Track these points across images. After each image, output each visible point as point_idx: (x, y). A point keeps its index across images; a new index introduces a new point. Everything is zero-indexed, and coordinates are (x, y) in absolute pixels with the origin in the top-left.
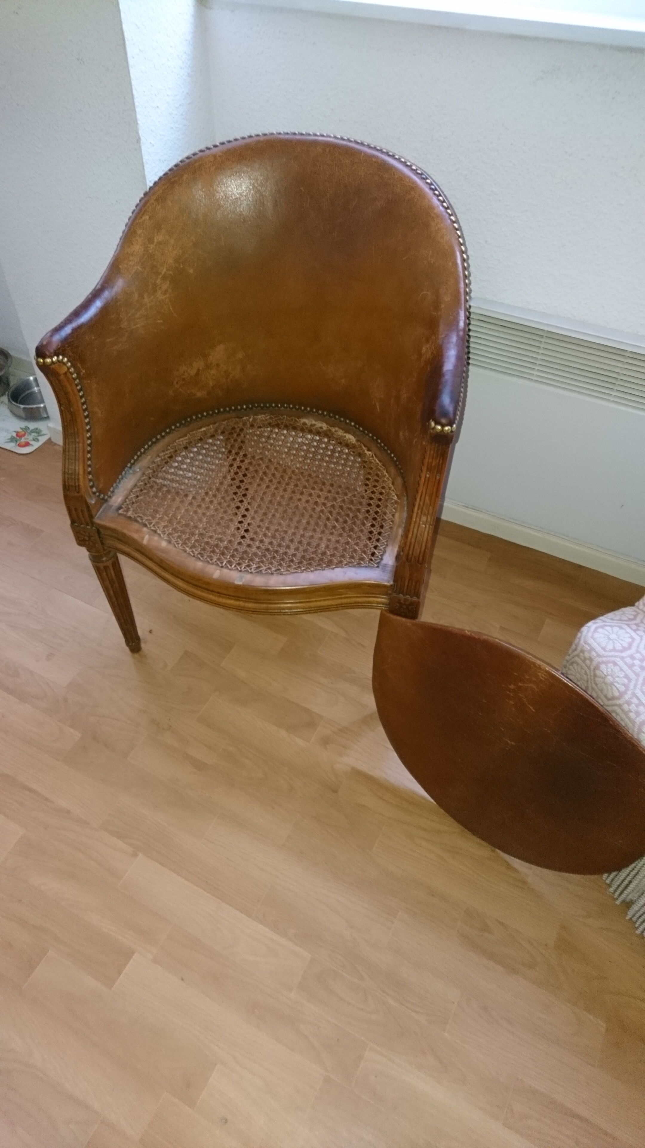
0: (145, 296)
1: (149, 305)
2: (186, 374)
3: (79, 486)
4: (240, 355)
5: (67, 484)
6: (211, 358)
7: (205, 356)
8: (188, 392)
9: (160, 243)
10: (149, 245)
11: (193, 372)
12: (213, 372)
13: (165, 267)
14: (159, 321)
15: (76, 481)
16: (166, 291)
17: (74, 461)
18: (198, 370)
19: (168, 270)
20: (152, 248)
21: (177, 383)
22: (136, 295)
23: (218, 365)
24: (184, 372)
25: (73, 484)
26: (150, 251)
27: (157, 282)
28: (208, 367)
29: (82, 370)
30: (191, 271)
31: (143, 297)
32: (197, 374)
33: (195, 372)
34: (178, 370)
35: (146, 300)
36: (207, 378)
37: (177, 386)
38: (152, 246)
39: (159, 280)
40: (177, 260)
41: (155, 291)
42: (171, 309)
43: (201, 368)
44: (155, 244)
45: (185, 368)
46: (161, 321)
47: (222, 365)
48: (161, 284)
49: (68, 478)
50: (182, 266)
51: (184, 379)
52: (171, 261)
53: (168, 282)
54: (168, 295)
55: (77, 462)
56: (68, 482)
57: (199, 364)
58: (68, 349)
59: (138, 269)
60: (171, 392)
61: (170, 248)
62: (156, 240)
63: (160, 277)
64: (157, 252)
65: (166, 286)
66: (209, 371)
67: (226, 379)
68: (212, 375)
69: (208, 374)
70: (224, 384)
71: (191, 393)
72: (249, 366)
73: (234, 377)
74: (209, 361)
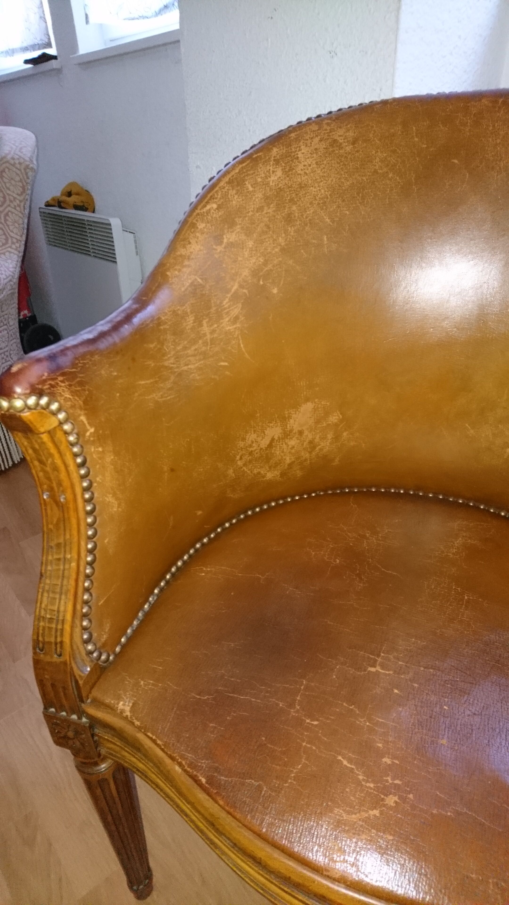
0: (204, 322)
1: (208, 336)
2: (254, 445)
3: (61, 642)
4: (334, 418)
5: (41, 639)
6: (292, 421)
7: (284, 419)
8: (255, 472)
9: (231, 245)
10: (214, 247)
11: (264, 443)
12: (292, 443)
13: (238, 281)
14: (223, 364)
15: (59, 633)
16: (236, 318)
17: (57, 596)
18: (273, 439)
19: (241, 286)
20: (218, 251)
21: (241, 458)
22: (191, 319)
23: (301, 433)
24: (252, 442)
25: (53, 640)
26: (216, 256)
27: (225, 302)
28: (287, 435)
29: (88, 427)
30: (275, 291)
31: (201, 325)
32: (270, 446)
33: (268, 442)
34: (244, 439)
35: (205, 328)
36: (283, 452)
37: (240, 463)
38: (220, 248)
39: (227, 300)
40: (255, 273)
41: (219, 316)
42: (242, 346)
43: (276, 437)
44: (223, 246)
45: (254, 436)
46: (226, 364)
47: (306, 433)
48: (229, 307)
49: (44, 628)
50: (261, 283)
51: (251, 453)
52: (246, 273)
53: (240, 305)
54: (238, 325)
55: (63, 597)
56: (43, 635)
57: (274, 431)
58: (63, 385)
59: (196, 279)
60: (231, 472)
61: (246, 254)
62: (225, 240)
63: (229, 295)
64: (226, 257)
65: (236, 311)
66: (287, 441)
67: (310, 453)
68: (290, 447)
69: (285, 446)
70: (306, 460)
71: (259, 473)
72: (345, 434)
73: (321, 450)
74: (288, 427)
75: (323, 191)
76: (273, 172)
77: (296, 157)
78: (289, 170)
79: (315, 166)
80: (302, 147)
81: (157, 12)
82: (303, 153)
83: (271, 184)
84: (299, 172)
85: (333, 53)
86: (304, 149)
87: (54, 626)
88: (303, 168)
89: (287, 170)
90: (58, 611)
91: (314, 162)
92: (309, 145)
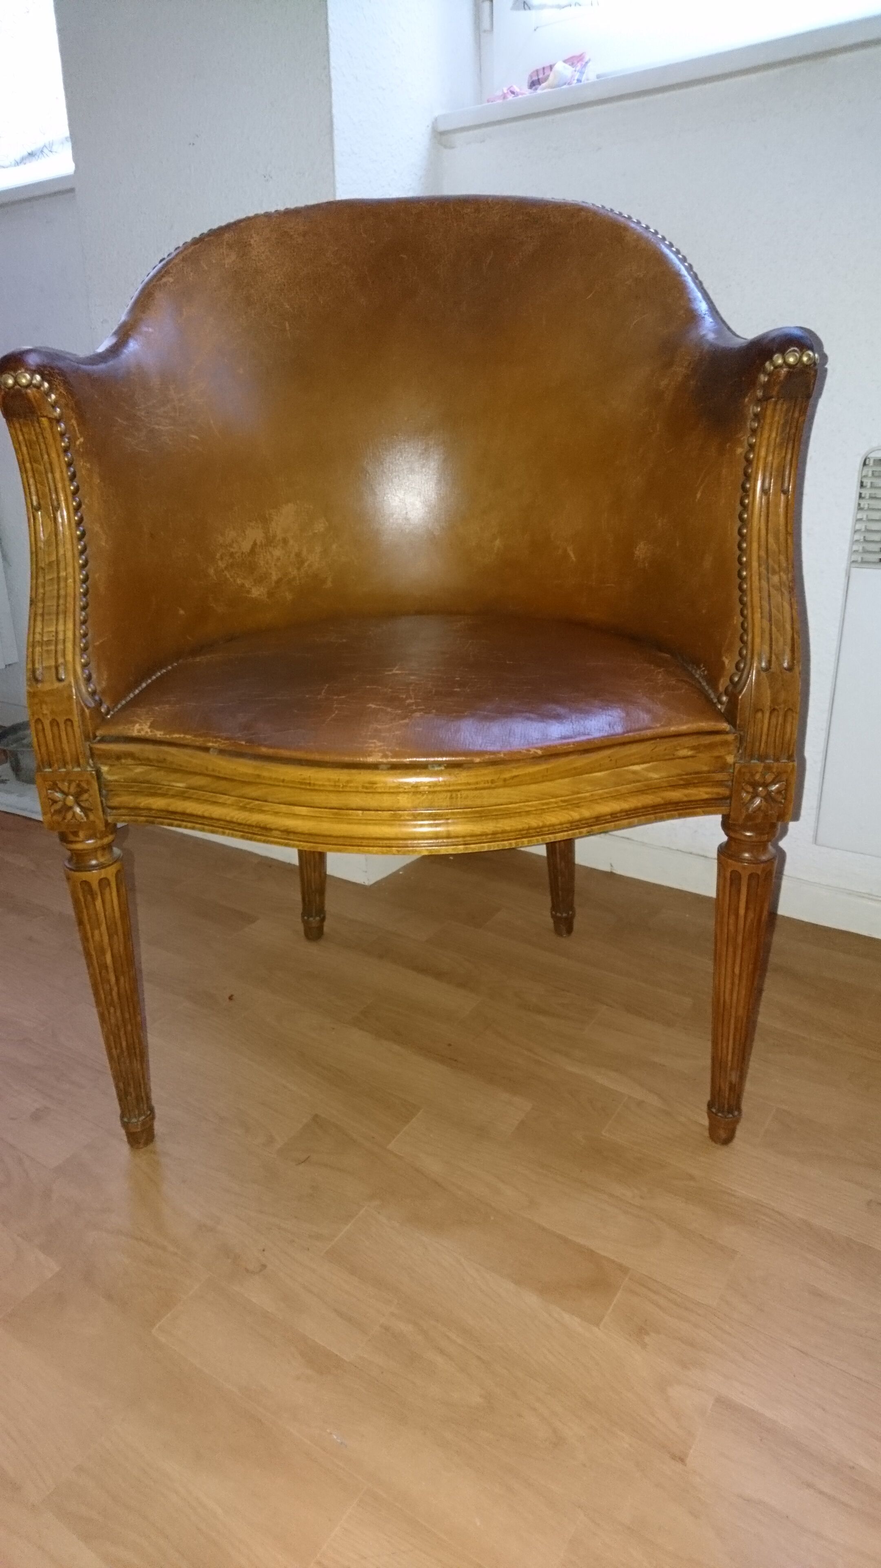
1: (176, 403)
2: (235, 545)
3: (64, 663)
5: (37, 666)
6: (274, 525)
7: (265, 520)
8: (239, 582)
9: (192, 319)
11: (246, 546)
12: (277, 553)
14: (193, 436)
15: (59, 654)
16: (204, 392)
18: (255, 544)
21: (221, 558)
23: (285, 541)
24: (233, 541)
25: (52, 663)
28: (270, 541)
29: (78, 435)
32: (253, 551)
33: (250, 546)
34: (223, 534)
36: (267, 563)
37: (221, 564)
40: (219, 350)
42: (213, 424)
43: (258, 543)
45: (233, 534)
46: (197, 438)
47: (291, 542)
49: (41, 653)
50: (226, 360)
51: (232, 555)
52: (210, 348)
53: (206, 379)
54: (206, 400)
55: (61, 616)
56: (40, 662)
57: (255, 534)
60: (211, 571)
61: (208, 330)
62: (185, 313)
66: (271, 549)
67: (299, 569)
68: (275, 558)
69: (269, 557)
70: (294, 578)
71: (243, 585)
72: (334, 546)
73: (310, 566)
74: (271, 531)
75: (279, 278)
76: (227, 255)
77: (248, 243)
78: (243, 255)
79: (268, 253)
80: (254, 235)
81: (19, 161)
82: (255, 241)
83: (226, 266)
84: (253, 258)
85: (267, 177)
86: (256, 237)
87: (53, 647)
88: (256, 254)
89: (241, 254)
90: (57, 633)
91: (267, 250)
92: (261, 234)
